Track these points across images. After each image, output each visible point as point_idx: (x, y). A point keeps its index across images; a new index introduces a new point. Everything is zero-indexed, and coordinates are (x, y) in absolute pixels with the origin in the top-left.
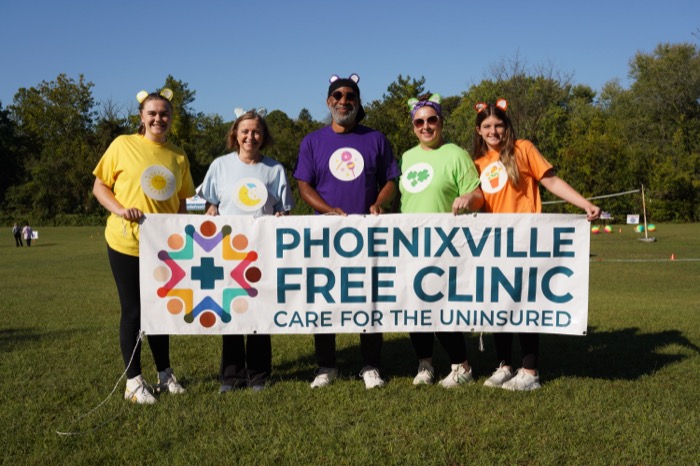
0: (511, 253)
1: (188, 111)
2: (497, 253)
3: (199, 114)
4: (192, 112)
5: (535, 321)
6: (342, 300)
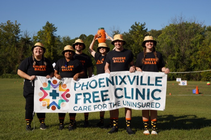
0: (142, 84)
1: (54, 35)
2: (138, 84)
3: (59, 36)
4: (56, 35)
5: (149, 106)
6: (93, 102)
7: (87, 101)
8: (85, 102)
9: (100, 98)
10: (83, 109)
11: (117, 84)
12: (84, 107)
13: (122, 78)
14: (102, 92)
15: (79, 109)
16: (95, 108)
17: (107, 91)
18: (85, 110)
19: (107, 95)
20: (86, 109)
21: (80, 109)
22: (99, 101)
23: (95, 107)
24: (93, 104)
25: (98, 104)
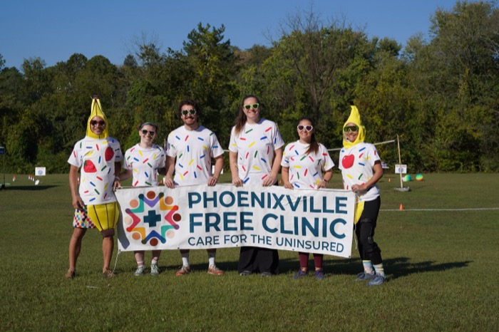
6: (225, 230)
7: (212, 229)
8: (207, 230)
9: (238, 225)
10: (204, 242)
11: (269, 206)
12: (206, 238)
13: (279, 198)
14: (242, 214)
15: (198, 243)
16: (225, 240)
17: (251, 214)
18: (208, 244)
19: (250, 221)
20: (210, 242)
21: (200, 241)
22: (235, 229)
23: (227, 238)
24: (223, 233)
25: (232, 233)
